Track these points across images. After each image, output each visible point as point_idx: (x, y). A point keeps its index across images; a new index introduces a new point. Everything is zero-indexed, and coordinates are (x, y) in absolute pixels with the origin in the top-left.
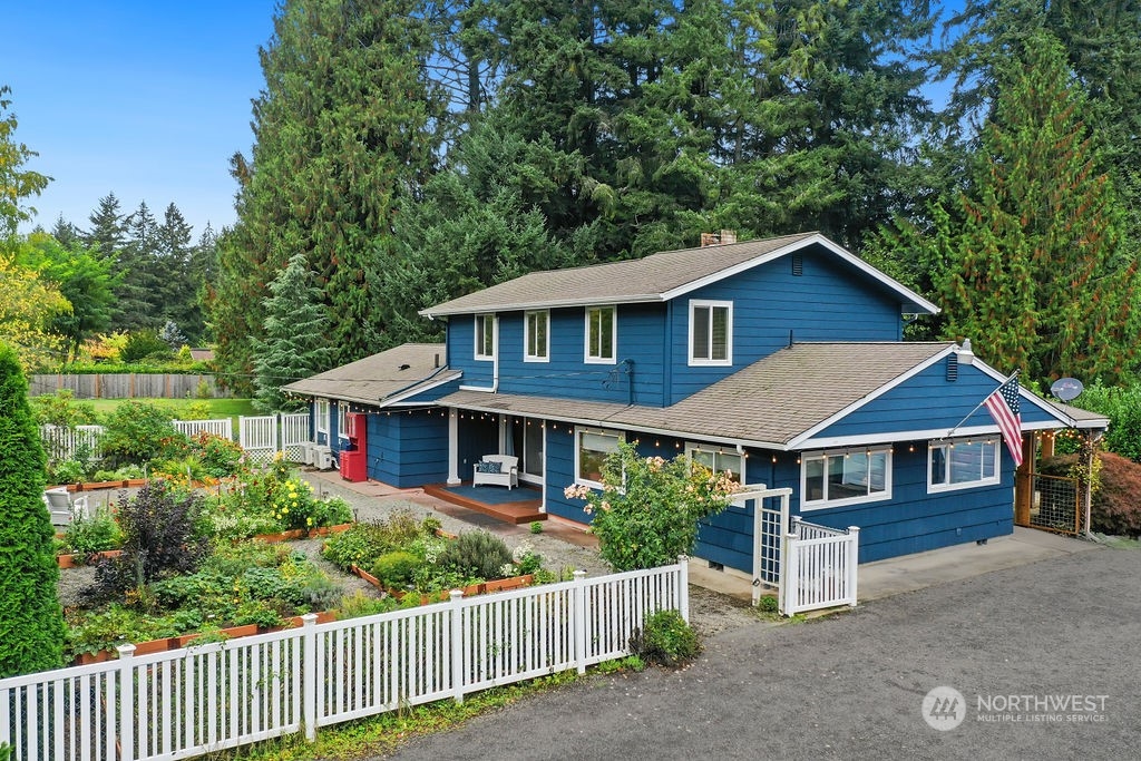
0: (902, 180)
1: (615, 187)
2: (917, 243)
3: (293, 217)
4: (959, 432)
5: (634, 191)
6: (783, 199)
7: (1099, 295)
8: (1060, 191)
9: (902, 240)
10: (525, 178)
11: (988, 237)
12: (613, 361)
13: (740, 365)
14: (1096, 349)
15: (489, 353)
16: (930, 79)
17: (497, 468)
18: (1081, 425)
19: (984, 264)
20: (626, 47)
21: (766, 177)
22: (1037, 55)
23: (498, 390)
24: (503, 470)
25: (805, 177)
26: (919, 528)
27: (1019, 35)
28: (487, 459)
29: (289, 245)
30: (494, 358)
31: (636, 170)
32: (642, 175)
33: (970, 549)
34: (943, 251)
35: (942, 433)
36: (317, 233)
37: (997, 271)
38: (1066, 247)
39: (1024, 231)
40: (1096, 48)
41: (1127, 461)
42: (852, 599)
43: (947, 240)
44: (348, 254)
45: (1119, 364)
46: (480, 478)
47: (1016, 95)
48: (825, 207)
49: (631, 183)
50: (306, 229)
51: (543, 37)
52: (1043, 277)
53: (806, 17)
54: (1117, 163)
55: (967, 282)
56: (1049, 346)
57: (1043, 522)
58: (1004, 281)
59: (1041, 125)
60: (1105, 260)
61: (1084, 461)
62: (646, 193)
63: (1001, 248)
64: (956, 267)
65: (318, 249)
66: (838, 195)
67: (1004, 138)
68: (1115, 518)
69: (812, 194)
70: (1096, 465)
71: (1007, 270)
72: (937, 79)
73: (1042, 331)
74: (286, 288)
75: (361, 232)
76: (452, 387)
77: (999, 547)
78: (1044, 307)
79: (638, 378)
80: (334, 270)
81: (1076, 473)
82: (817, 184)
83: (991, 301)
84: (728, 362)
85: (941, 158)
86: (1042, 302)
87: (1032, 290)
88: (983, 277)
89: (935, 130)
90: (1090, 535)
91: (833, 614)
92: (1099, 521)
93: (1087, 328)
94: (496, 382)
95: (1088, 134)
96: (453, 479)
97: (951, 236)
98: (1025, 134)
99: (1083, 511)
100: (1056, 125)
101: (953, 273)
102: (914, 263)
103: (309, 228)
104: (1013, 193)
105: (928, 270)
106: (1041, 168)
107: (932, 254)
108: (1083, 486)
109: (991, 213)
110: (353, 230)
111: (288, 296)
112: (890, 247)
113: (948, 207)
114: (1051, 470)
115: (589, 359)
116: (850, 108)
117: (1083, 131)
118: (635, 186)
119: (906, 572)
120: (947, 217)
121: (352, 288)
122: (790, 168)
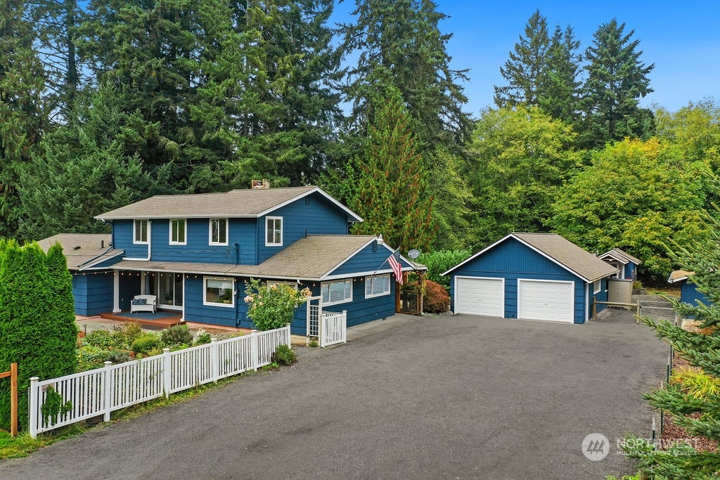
0: (332, 151)
1: (178, 143)
2: (339, 182)
4: (378, 272)
5: (189, 145)
6: (274, 157)
7: (419, 211)
8: (403, 160)
9: (331, 180)
10: (127, 136)
11: (372, 181)
12: (226, 244)
13: (286, 245)
14: (418, 236)
15: (144, 239)
16: (344, 100)
17: (144, 302)
18: (418, 269)
19: (370, 194)
20: (186, 66)
21: (264, 145)
22: (391, 96)
23: (151, 260)
24: (147, 303)
25: (286, 146)
26: (362, 313)
27: (383, 85)
28: (137, 297)
30: (148, 242)
31: (191, 135)
32: (194, 138)
33: (380, 322)
34: (351, 187)
35: (372, 273)
37: (376, 199)
38: (405, 187)
39: (387, 179)
40: (415, 94)
41: (435, 283)
42: (344, 340)
43: (353, 181)
45: (427, 242)
46: (134, 308)
47: (382, 114)
48: (295, 161)
49: (188, 141)
51: (136, 54)
52: (395, 201)
53: (283, 61)
54: (424, 149)
55: (363, 203)
56: (398, 234)
57: (405, 311)
58: (379, 203)
59: (393, 129)
60: (421, 194)
61: (420, 283)
62: (197, 148)
63: (377, 187)
64: (357, 195)
66: (301, 156)
67: (377, 134)
68: (431, 306)
69: (289, 155)
70: (424, 284)
71: (380, 197)
72: (346, 101)
73: (396, 227)
76: (118, 259)
77: (391, 320)
78: (396, 215)
79: (241, 252)
81: (417, 288)
82: (291, 151)
83: (373, 212)
84: (281, 244)
85: (349, 141)
86: (395, 213)
87: (391, 207)
88: (369, 200)
89: (346, 125)
90: (423, 313)
91: (339, 345)
92: (425, 308)
93: (414, 226)
94: (149, 256)
95: (413, 135)
96: (116, 309)
97: (354, 179)
98: (386, 132)
99: (420, 304)
100: (399, 130)
101: (356, 198)
102: (338, 192)
104: (382, 161)
105: (344, 196)
106: (393, 149)
107: (346, 188)
108: (420, 294)
109: (373, 170)
112: (327, 184)
113: (353, 165)
114: (407, 288)
115: (211, 243)
116: (307, 112)
117: (410, 134)
118: (191, 143)
119: (359, 331)
120: (353, 170)
122: (277, 141)
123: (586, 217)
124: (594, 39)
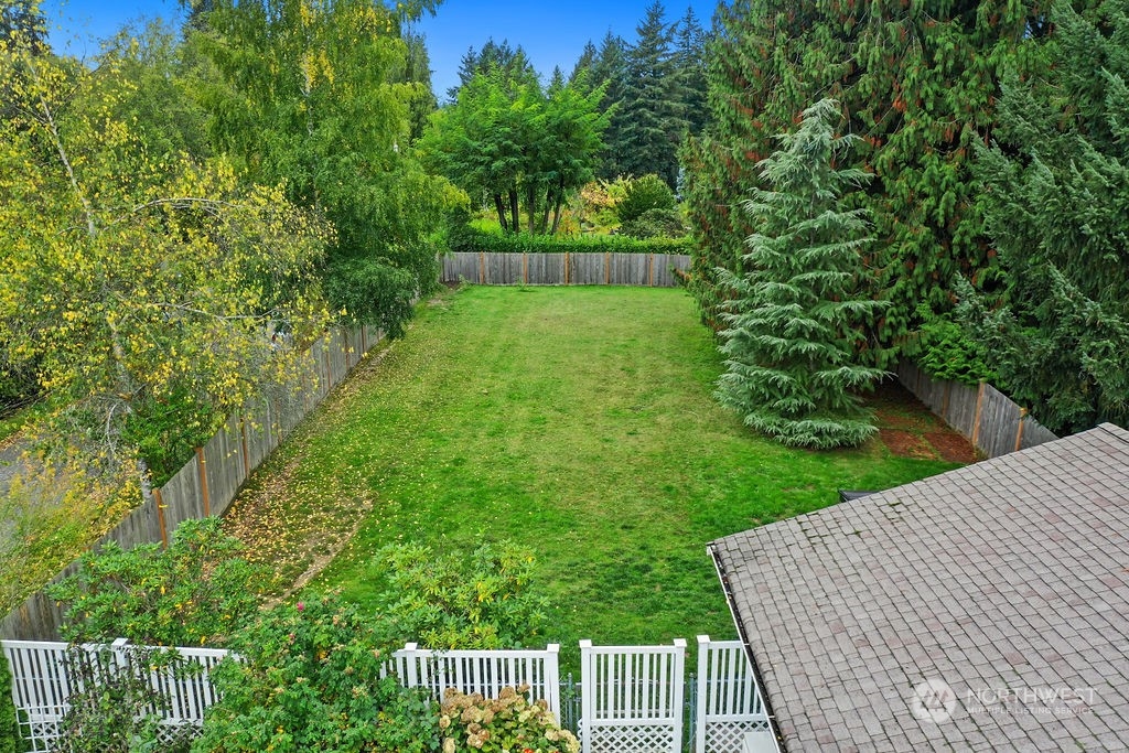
3: (822, 18)
29: (808, 77)
36: (869, 48)
44: (928, 89)
50: (847, 39)
65: (865, 82)
74: (791, 173)
75: (961, 38)
80: (896, 123)
103: (853, 37)
110: (946, 38)
111: (794, 187)
121: (930, 159)
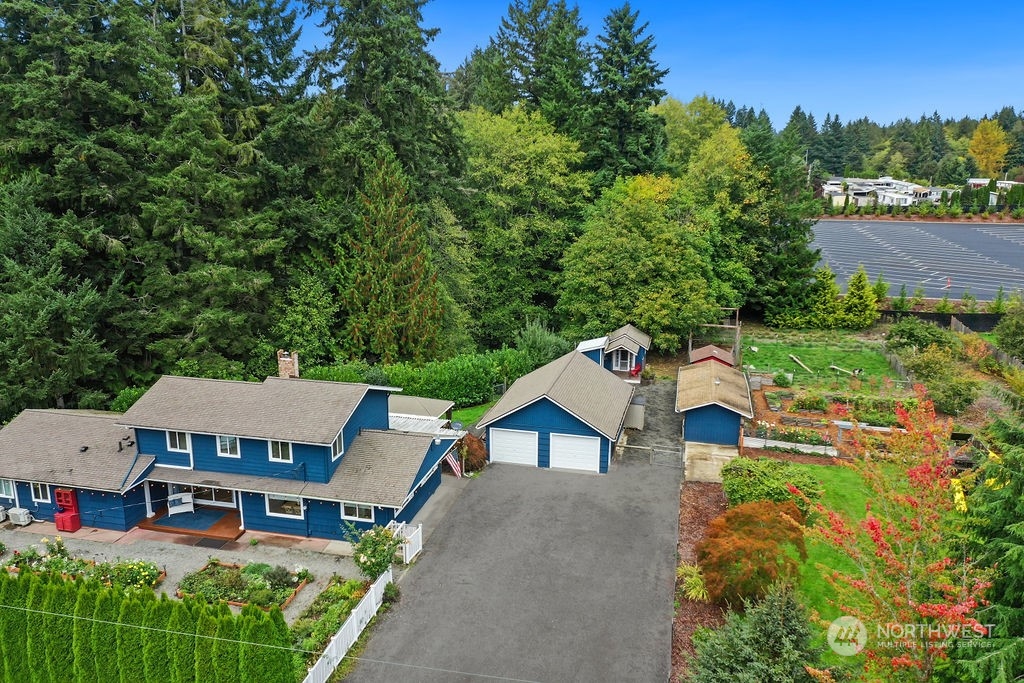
5: (135, 239)
6: (248, 248)
11: (369, 267)
12: (291, 461)
13: (346, 450)
14: (424, 327)
15: (183, 448)
17: (179, 502)
19: (368, 283)
22: (384, 157)
23: (194, 469)
24: (183, 502)
30: (189, 451)
31: (136, 226)
37: (375, 290)
38: (406, 269)
39: (385, 262)
46: (172, 511)
49: (132, 233)
53: (245, 116)
55: (359, 293)
58: (380, 295)
59: (388, 198)
62: (149, 245)
63: (375, 273)
64: (350, 281)
67: (370, 206)
69: (269, 248)
77: (441, 493)
82: (271, 242)
83: (372, 304)
84: (342, 452)
88: (365, 288)
90: (465, 474)
92: (467, 468)
94: (192, 465)
96: (150, 514)
98: (381, 205)
99: (462, 467)
101: (351, 286)
104: (377, 239)
105: (335, 284)
107: (338, 275)
108: (462, 457)
115: (272, 459)
118: (137, 237)
122: (251, 228)
123: (598, 287)
124: (605, 25)
